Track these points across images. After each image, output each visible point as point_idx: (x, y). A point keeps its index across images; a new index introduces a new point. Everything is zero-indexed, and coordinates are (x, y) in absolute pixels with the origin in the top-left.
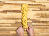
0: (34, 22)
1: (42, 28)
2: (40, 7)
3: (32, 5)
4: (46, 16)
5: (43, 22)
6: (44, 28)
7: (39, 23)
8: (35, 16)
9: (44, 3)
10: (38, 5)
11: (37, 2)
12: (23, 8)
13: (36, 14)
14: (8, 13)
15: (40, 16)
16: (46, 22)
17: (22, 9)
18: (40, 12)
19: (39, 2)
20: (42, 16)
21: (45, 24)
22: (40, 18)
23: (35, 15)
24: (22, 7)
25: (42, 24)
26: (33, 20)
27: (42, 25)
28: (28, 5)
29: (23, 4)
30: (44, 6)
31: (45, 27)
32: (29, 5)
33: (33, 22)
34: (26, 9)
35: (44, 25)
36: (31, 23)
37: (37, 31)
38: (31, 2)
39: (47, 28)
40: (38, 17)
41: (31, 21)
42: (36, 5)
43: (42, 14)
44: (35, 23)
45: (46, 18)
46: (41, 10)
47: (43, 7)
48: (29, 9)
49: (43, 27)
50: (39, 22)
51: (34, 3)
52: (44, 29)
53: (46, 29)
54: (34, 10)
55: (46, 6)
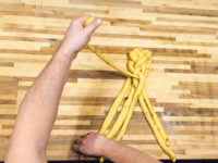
0: (169, 113)
1: (195, 133)
2: (189, 59)
3: (164, 52)
4: (210, 92)
5: (200, 111)
6: (205, 133)
7: (188, 115)
8: (175, 91)
9: (204, 44)
10: (183, 52)
11: (182, 43)
12: (131, 63)
13: (176, 84)
14: (79, 80)
15: (189, 92)
16: (211, 112)
17: (128, 66)
18: (191, 78)
19: (189, 44)
20: (198, 92)
21: (209, 119)
22: (190, 96)
23: (173, 88)
24: (129, 59)
25: (196, 118)
26: (167, 104)
27: (196, 123)
28: (150, 53)
29: (132, 49)
30: (205, 56)
31: (208, 128)
32: (154, 51)
33: (165, 113)
34: (143, 66)
35: (202, 123)
36: (159, 114)
37: (180, 143)
38: (161, 41)
39: (212, 133)
40: (183, 96)
41: (161, 109)
42: (176, 52)
43: (196, 84)
44: (172, 115)
45: (211, 98)
46: (194, 69)
47: (201, 60)
48: (154, 66)
49: (199, 128)
50: (187, 111)
51: (169, 46)
52: (203, 138)
53: (208, 138)
54: (171, 71)
55: (210, 56)
